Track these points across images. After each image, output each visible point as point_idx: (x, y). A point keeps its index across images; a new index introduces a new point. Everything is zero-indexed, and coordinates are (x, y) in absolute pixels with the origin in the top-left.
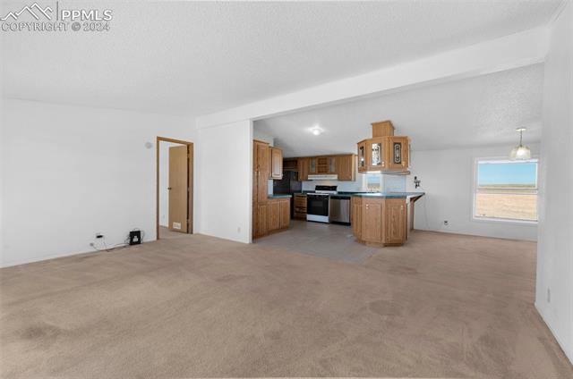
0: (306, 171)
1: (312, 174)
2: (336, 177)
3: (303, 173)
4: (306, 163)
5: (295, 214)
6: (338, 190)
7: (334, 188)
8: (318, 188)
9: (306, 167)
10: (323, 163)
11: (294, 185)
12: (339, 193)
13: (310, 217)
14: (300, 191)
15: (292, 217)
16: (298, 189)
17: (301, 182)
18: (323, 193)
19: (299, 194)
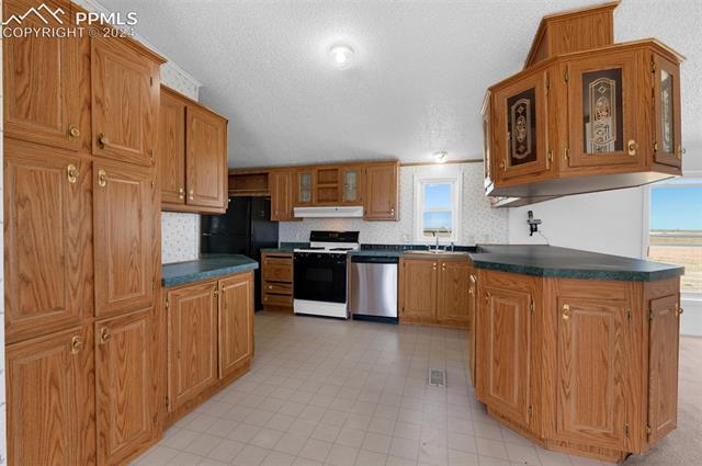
0: (289, 198)
1: (303, 204)
2: (358, 211)
3: (283, 202)
4: (288, 179)
5: (265, 299)
6: (362, 240)
7: (352, 237)
8: (318, 236)
9: (289, 189)
10: (328, 182)
11: (259, 231)
12: (364, 247)
13: (301, 306)
14: (275, 245)
15: (259, 306)
16: (270, 239)
17: (276, 223)
18: (328, 248)
19: (274, 252)
